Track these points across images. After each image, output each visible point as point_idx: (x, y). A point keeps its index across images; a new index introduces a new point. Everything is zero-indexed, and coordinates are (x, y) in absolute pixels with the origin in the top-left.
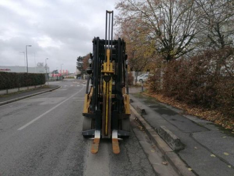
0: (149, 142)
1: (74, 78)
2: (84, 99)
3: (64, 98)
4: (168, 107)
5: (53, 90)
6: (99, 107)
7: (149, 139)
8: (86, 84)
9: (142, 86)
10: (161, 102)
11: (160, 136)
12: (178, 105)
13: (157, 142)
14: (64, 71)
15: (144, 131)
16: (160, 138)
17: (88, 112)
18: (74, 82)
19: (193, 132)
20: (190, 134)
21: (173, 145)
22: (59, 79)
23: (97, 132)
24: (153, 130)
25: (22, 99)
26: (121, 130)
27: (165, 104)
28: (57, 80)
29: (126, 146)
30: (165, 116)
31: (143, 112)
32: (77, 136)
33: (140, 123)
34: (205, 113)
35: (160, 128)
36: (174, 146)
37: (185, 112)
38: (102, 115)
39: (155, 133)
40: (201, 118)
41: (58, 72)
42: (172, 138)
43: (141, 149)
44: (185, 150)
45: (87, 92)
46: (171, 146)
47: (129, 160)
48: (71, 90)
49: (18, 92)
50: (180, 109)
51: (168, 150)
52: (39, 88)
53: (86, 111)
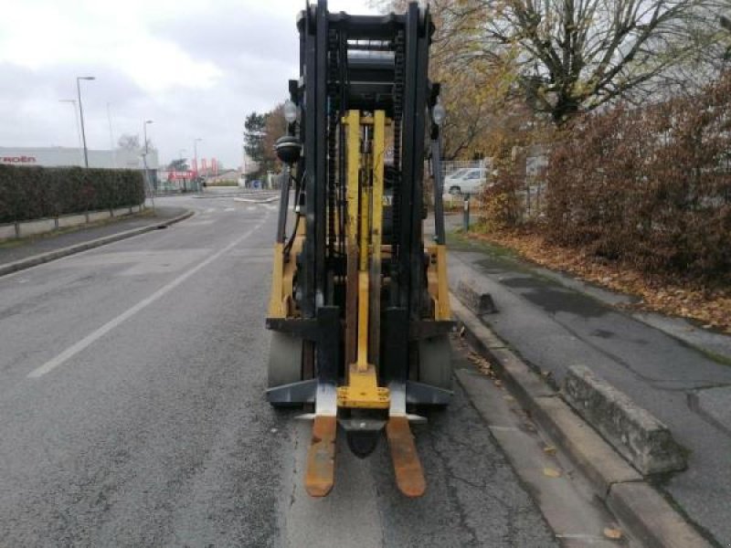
0: (525, 429)
1: (237, 185)
2: (272, 256)
3: (203, 251)
4: (567, 282)
5: (170, 223)
6: (331, 295)
7: (521, 412)
8: (279, 202)
9: (466, 208)
10: (539, 266)
11: (569, 404)
12: (602, 274)
13: (564, 430)
14: (204, 160)
15: (497, 377)
16: (571, 414)
17: (289, 314)
18: (236, 199)
19: (698, 389)
20: (689, 396)
21: (638, 452)
22: (189, 187)
23: (324, 390)
24: (533, 377)
25: (67, 254)
26: (418, 379)
27: (556, 270)
28: (184, 191)
29: (440, 446)
30: (566, 317)
31: (486, 305)
32: (249, 405)
33: (480, 346)
34: (714, 305)
35: (570, 372)
36: (645, 458)
37: (637, 303)
38: (345, 326)
39: (547, 390)
40: (706, 326)
41: (186, 166)
42: (635, 425)
43: (500, 461)
44: (692, 474)
45: (281, 238)
46: (630, 457)
47: (463, 517)
48: (228, 224)
49: (54, 231)
50: (616, 291)
51: (617, 471)
52: (124, 219)
53: (278, 310)
